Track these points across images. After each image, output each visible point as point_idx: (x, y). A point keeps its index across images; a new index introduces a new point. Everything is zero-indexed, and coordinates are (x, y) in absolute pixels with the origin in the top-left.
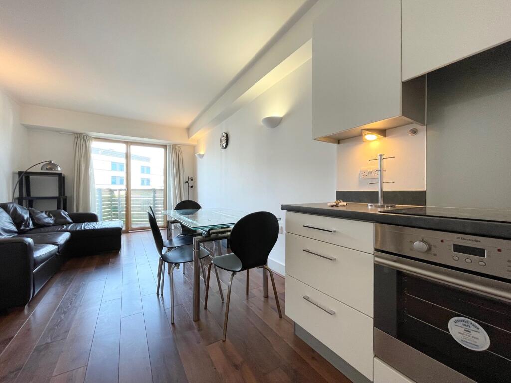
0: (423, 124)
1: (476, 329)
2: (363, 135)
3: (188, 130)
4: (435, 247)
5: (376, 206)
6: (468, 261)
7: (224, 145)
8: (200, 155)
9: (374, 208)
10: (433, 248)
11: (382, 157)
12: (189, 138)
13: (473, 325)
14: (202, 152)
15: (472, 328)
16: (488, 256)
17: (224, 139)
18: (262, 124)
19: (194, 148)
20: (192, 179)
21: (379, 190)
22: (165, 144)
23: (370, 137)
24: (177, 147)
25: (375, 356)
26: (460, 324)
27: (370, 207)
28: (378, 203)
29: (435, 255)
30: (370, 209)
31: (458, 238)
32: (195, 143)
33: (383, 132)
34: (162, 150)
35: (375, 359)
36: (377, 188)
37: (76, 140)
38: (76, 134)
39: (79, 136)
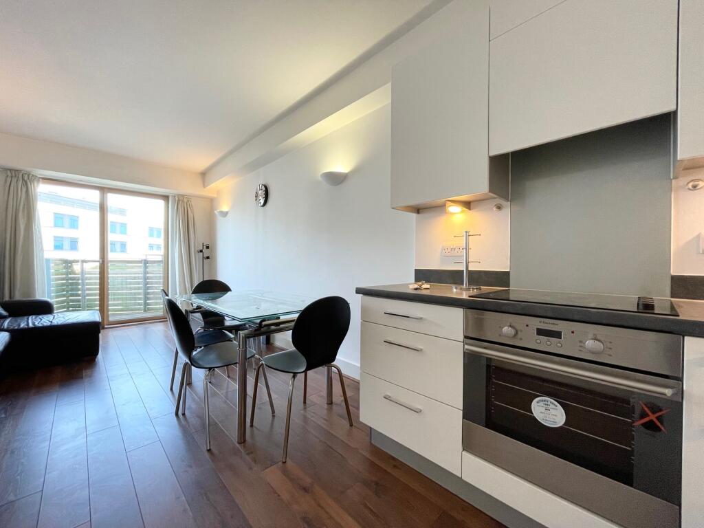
0: (508, 200)
1: (554, 407)
2: (447, 205)
3: (204, 175)
4: (521, 331)
5: (461, 289)
6: (549, 343)
7: (262, 202)
8: (221, 212)
9: (459, 291)
10: (519, 333)
11: (468, 235)
12: (204, 187)
13: (553, 403)
14: (225, 208)
15: (552, 406)
16: (564, 338)
17: (261, 193)
18: (320, 178)
19: (212, 202)
20: (208, 247)
21: (464, 269)
22: (167, 194)
23: (455, 209)
24: (185, 200)
25: (464, 450)
26: (541, 404)
27: (455, 290)
28: (463, 284)
29: (521, 339)
30: (454, 292)
31: (540, 322)
32: (214, 195)
33: (468, 205)
34: (161, 203)
35: (463, 453)
36: (462, 267)
37: (9, 180)
38: (9, 171)
39: (13, 174)
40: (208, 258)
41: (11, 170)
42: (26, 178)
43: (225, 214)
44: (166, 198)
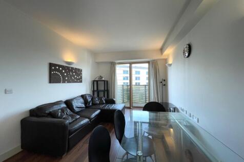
3: (162, 50)
12: (162, 54)
14: (170, 63)
19: (166, 60)
20: (164, 81)
32: (166, 57)
34: (147, 65)
38: (111, 63)
40: (164, 85)
43: (170, 65)
44: (148, 62)
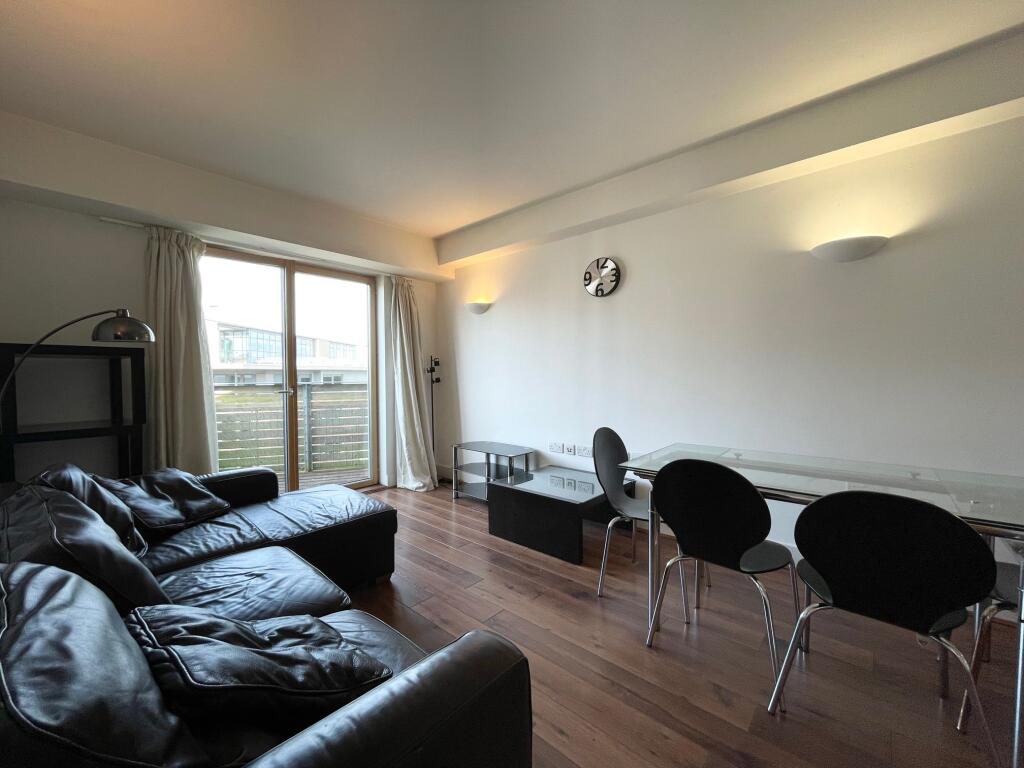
3: (439, 243)
7: (607, 288)
12: (440, 263)
14: (483, 299)
17: (606, 273)
24: (406, 284)
37: (155, 245)
38: (154, 229)
39: (162, 236)
40: (438, 380)
41: (157, 226)
42: (183, 243)
43: (484, 309)
